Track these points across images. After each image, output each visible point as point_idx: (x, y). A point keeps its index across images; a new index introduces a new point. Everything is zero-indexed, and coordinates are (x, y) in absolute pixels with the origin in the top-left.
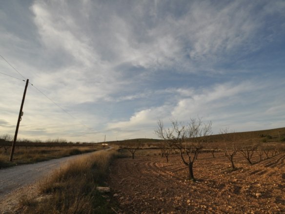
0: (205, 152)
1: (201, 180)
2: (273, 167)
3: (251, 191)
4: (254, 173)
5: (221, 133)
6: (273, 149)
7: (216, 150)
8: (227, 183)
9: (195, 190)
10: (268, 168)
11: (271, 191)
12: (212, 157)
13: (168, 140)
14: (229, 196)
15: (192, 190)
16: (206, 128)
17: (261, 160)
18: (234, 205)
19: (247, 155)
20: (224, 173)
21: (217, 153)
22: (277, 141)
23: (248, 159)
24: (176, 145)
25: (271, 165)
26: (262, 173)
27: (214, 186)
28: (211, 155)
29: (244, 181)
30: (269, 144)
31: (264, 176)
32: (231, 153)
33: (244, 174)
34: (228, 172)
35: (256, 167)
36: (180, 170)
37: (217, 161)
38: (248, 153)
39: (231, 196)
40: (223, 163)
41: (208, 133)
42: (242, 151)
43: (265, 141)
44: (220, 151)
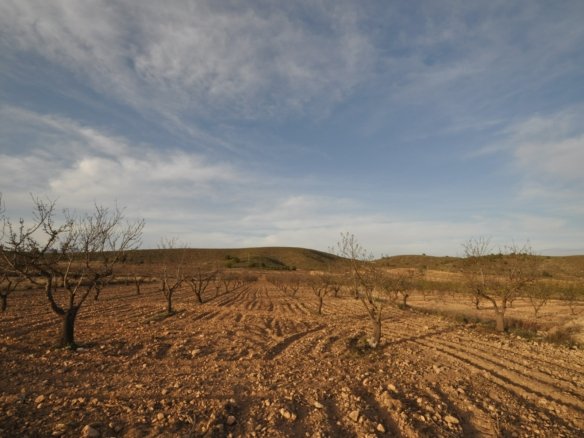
0: (121, 283)
1: (90, 346)
2: (229, 306)
3: (187, 347)
4: (200, 317)
5: (161, 248)
6: (237, 278)
7: (147, 279)
8: (147, 342)
9: (69, 370)
10: (223, 307)
11: (215, 343)
12: (135, 292)
13: (13, 252)
14: (144, 366)
15: (59, 371)
16: (129, 233)
17: (217, 296)
18: (148, 379)
19: (198, 288)
20: (148, 323)
21: (148, 286)
22: (245, 267)
23: (198, 295)
24: (37, 267)
25: (227, 303)
26: (212, 317)
27: (119, 352)
28: (133, 290)
29: (180, 332)
30: (233, 271)
31: (214, 320)
32: (172, 285)
33: (183, 321)
34: (156, 320)
35: (206, 307)
36: (39, 328)
37: (142, 301)
38: (200, 286)
39: (148, 365)
40: (153, 303)
41: (131, 242)
42: (193, 280)
43: (230, 266)
44: (155, 281)
